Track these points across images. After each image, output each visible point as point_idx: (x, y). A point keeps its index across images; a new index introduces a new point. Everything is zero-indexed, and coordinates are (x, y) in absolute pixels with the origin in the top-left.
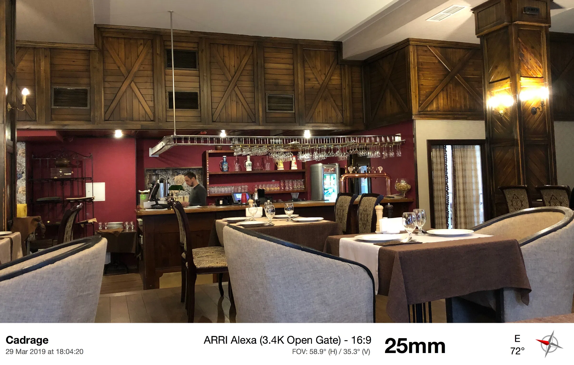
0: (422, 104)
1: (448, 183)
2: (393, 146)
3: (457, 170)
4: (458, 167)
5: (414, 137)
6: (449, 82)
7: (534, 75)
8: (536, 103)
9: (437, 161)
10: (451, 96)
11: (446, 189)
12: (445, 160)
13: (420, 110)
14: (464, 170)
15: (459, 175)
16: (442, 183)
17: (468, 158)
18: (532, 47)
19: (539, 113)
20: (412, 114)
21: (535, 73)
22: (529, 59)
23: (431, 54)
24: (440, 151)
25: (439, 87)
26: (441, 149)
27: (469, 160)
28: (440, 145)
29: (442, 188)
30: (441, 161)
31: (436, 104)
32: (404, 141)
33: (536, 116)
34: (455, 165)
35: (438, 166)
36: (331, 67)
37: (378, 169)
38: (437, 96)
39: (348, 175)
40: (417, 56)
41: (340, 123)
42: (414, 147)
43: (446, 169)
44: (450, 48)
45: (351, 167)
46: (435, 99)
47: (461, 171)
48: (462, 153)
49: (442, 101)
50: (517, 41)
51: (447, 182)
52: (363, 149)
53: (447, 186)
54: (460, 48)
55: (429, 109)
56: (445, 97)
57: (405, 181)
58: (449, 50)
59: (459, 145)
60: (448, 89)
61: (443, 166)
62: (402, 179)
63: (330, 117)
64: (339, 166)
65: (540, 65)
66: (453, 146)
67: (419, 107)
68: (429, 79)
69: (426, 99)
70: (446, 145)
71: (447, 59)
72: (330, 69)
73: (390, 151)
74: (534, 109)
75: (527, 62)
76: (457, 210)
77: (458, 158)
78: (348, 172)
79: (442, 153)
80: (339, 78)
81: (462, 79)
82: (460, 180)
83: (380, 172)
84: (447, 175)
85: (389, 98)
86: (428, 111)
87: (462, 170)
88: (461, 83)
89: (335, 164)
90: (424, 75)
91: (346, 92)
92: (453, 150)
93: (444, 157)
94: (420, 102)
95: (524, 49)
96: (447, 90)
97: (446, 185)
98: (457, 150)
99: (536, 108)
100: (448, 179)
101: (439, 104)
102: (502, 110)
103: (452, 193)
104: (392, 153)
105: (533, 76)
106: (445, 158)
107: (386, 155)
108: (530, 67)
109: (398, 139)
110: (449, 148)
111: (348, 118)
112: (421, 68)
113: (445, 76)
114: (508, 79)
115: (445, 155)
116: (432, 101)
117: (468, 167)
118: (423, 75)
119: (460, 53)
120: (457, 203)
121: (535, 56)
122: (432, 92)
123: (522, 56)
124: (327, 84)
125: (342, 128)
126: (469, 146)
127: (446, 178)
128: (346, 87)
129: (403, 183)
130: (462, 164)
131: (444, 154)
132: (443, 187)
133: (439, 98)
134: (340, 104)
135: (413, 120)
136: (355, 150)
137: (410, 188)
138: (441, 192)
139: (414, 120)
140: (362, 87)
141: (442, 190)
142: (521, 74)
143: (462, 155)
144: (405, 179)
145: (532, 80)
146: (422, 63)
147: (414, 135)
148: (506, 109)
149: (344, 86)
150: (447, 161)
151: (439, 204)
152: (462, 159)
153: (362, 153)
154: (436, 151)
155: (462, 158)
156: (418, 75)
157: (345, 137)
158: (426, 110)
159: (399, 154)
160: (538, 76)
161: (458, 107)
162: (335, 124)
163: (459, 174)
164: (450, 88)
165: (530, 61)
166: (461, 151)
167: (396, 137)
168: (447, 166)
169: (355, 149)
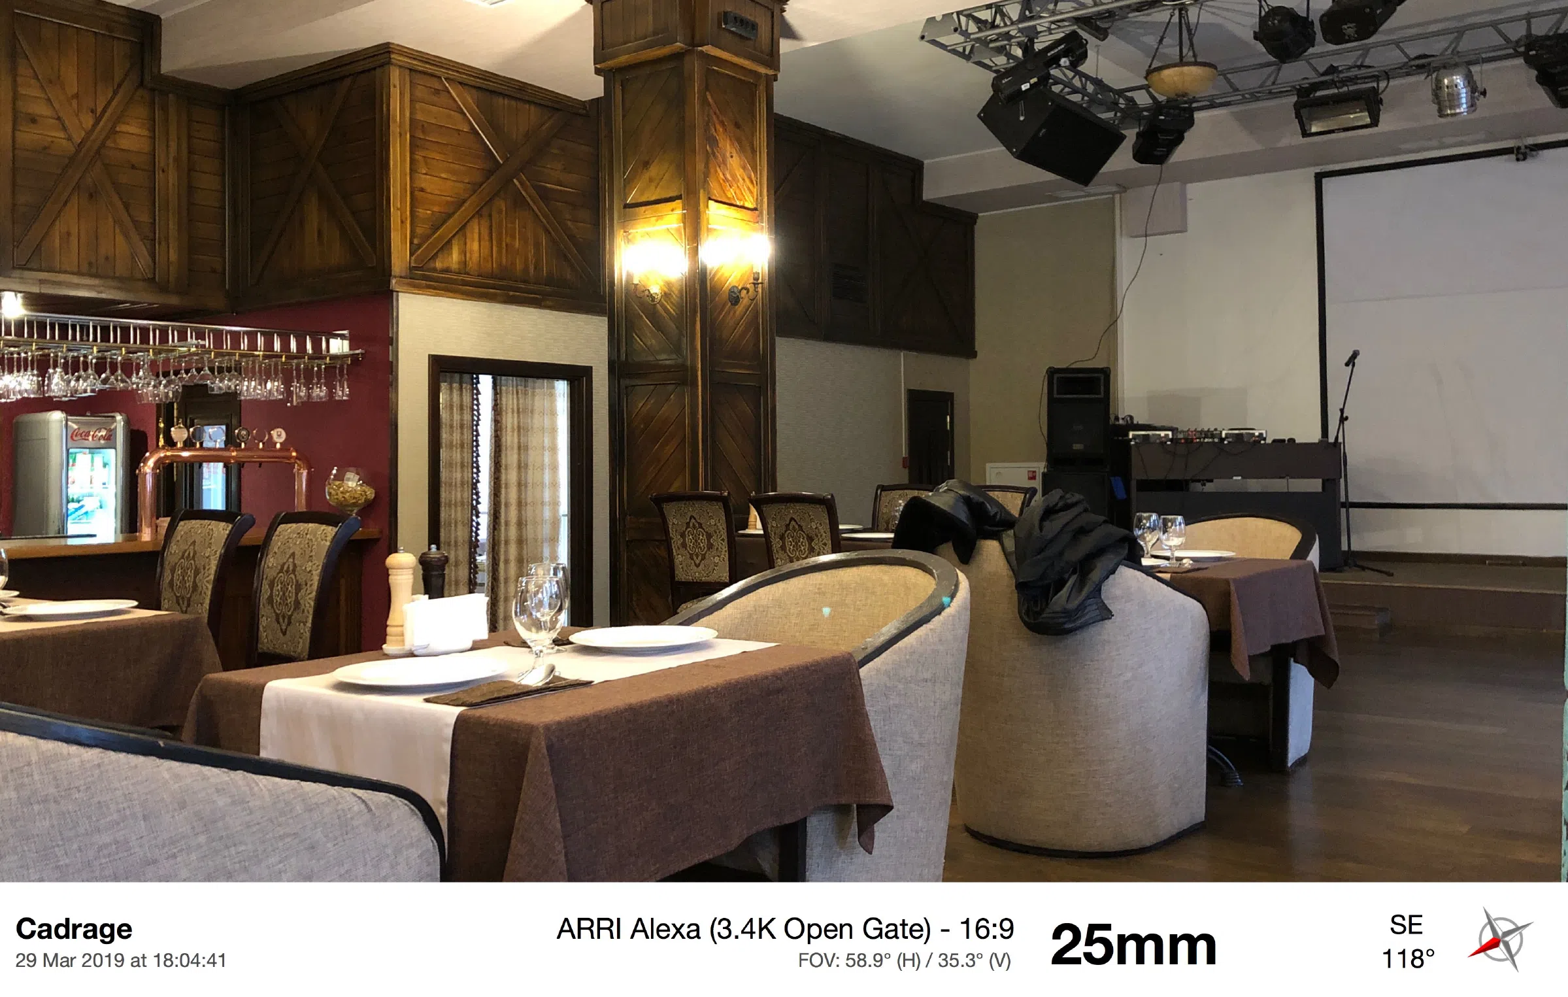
0: (419, 246)
1: (478, 485)
2: (325, 369)
3: (504, 448)
4: (509, 438)
5: (392, 345)
6: (496, 194)
7: (738, 199)
8: (739, 277)
9: (452, 420)
10: (500, 234)
11: (474, 502)
12: (476, 418)
13: (413, 265)
14: (522, 448)
15: (509, 463)
16: (462, 484)
17: (536, 416)
18: (736, 123)
19: (745, 301)
20: (390, 275)
21: (740, 196)
22: (728, 155)
23: (451, 101)
24: (461, 389)
25: (467, 204)
26: (464, 385)
27: (537, 421)
28: (461, 373)
29: (462, 497)
30: (462, 420)
31: (460, 254)
32: (358, 354)
33: (740, 309)
34: (501, 434)
35: (454, 435)
36: (115, 93)
37: (271, 437)
38: (462, 229)
39: (169, 454)
40: (411, 100)
41: (144, 280)
42: (392, 374)
43: (475, 443)
44: (504, 95)
45: (180, 428)
46: (457, 237)
47: (516, 451)
48: (521, 401)
49: (476, 246)
50: (704, 102)
51: (478, 481)
52: (229, 370)
53: (477, 494)
54: (529, 102)
55: (438, 265)
56: (485, 233)
57: (357, 477)
58: (501, 100)
59: (513, 376)
60: (495, 215)
61: (467, 436)
62: (351, 469)
63: (107, 258)
64: (128, 423)
65: (751, 175)
66: (499, 377)
67: (411, 254)
68: (443, 175)
69: (434, 233)
70: (477, 374)
71: (494, 127)
72: (112, 99)
73: (315, 380)
74: (736, 290)
75: (724, 162)
76: (499, 560)
77: (510, 415)
78: (170, 443)
79: (467, 399)
80: (146, 133)
81: (533, 192)
82: (511, 476)
83: (278, 446)
84: (477, 462)
85: (314, 216)
86: (435, 270)
87: (519, 448)
88: (531, 203)
89: (114, 417)
90: (429, 160)
91: (170, 180)
92: (498, 391)
93: (473, 410)
94: (416, 241)
95: (718, 127)
96: (490, 216)
97: (473, 489)
98: (506, 390)
99: (740, 288)
100: (479, 471)
101: (468, 255)
102: (658, 284)
103: (489, 515)
104: (320, 388)
105: (735, 203)
106: (475, 413)
107: (302, 394)
108: (728, 176)
109: (338, 346)
110: (485, 382)
111: (171, 268)
112: (420, 139)
113: (489, 173)
114: (677, 201)
115: (475, 402)
116: (449, 242)
117: (533, 440)
118: (426, 163)
119: (530, 116)
120: (499, 542)
121: (742, 149)
122: (450, 216)
123: (713, 141)
124: (103, 145)
125: (148, 298)
126: (540, 381)
127: (475, 470)
128: (168, 165)
129: (353, 480)
130: (519, 431)
131: (473, 399)
132: (466, 495)
133: (468, 235)
134: (144, 218)
135: (392, 291)
136: (199, 373)
137: (373, 496)
138: (459, 509)
139: (395, 294)
140: (224, 175)
141: (462, 504)
142: (709, 193)
143: (521, 406)
144: (360, 469)
145: (732, 211)
146: (423, 126)
147: (392, 338)
148: (669, 284)
149: (160, 160)
150: (479, 419)
151: (453, 543)
152: (519, 417)
153: (221, 385)
154: (451, 389)
155: (521, 416)
156: (412, 161)
157: (168, 326)
158: (432, 265)
159: (343, 391)
160: (747, 205)
161: (518, 269)
162: (123, 281)
163: (511, 458)
164: (500, 212)
165: (730, 159)
166: (517, 393)
167: (332, 341)
168: (478, 435)
169: (199, 370)
